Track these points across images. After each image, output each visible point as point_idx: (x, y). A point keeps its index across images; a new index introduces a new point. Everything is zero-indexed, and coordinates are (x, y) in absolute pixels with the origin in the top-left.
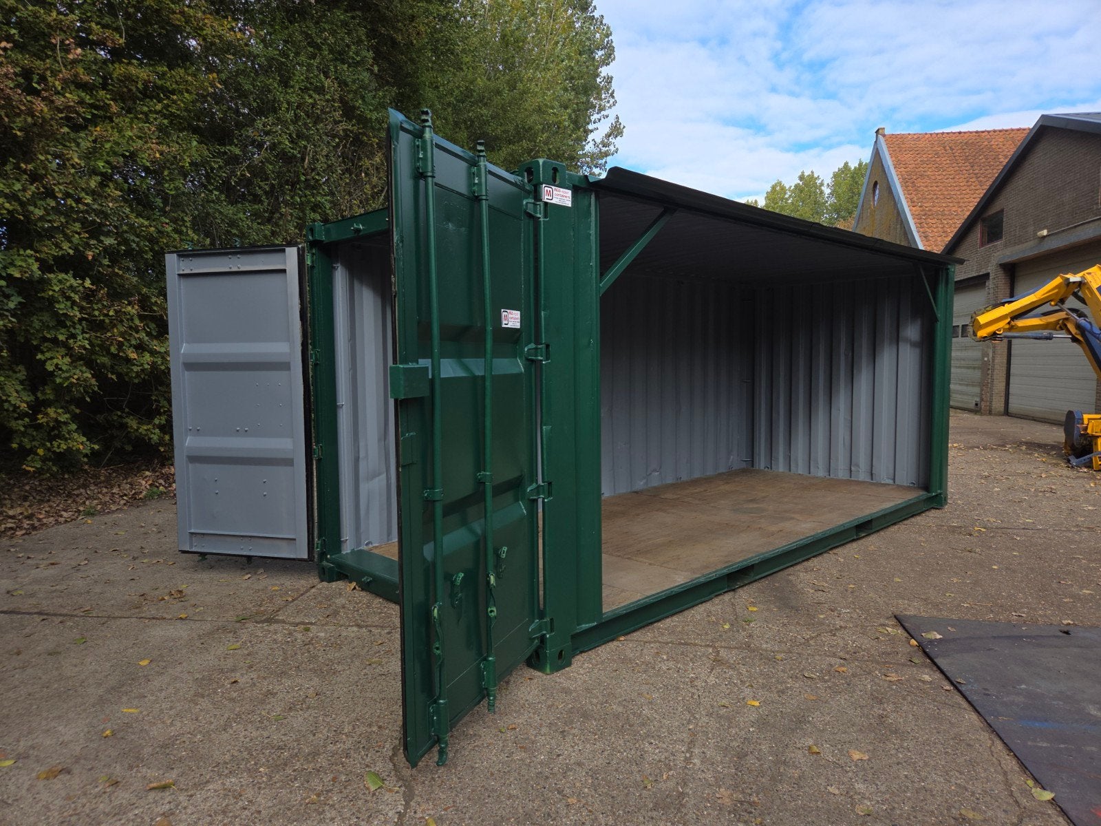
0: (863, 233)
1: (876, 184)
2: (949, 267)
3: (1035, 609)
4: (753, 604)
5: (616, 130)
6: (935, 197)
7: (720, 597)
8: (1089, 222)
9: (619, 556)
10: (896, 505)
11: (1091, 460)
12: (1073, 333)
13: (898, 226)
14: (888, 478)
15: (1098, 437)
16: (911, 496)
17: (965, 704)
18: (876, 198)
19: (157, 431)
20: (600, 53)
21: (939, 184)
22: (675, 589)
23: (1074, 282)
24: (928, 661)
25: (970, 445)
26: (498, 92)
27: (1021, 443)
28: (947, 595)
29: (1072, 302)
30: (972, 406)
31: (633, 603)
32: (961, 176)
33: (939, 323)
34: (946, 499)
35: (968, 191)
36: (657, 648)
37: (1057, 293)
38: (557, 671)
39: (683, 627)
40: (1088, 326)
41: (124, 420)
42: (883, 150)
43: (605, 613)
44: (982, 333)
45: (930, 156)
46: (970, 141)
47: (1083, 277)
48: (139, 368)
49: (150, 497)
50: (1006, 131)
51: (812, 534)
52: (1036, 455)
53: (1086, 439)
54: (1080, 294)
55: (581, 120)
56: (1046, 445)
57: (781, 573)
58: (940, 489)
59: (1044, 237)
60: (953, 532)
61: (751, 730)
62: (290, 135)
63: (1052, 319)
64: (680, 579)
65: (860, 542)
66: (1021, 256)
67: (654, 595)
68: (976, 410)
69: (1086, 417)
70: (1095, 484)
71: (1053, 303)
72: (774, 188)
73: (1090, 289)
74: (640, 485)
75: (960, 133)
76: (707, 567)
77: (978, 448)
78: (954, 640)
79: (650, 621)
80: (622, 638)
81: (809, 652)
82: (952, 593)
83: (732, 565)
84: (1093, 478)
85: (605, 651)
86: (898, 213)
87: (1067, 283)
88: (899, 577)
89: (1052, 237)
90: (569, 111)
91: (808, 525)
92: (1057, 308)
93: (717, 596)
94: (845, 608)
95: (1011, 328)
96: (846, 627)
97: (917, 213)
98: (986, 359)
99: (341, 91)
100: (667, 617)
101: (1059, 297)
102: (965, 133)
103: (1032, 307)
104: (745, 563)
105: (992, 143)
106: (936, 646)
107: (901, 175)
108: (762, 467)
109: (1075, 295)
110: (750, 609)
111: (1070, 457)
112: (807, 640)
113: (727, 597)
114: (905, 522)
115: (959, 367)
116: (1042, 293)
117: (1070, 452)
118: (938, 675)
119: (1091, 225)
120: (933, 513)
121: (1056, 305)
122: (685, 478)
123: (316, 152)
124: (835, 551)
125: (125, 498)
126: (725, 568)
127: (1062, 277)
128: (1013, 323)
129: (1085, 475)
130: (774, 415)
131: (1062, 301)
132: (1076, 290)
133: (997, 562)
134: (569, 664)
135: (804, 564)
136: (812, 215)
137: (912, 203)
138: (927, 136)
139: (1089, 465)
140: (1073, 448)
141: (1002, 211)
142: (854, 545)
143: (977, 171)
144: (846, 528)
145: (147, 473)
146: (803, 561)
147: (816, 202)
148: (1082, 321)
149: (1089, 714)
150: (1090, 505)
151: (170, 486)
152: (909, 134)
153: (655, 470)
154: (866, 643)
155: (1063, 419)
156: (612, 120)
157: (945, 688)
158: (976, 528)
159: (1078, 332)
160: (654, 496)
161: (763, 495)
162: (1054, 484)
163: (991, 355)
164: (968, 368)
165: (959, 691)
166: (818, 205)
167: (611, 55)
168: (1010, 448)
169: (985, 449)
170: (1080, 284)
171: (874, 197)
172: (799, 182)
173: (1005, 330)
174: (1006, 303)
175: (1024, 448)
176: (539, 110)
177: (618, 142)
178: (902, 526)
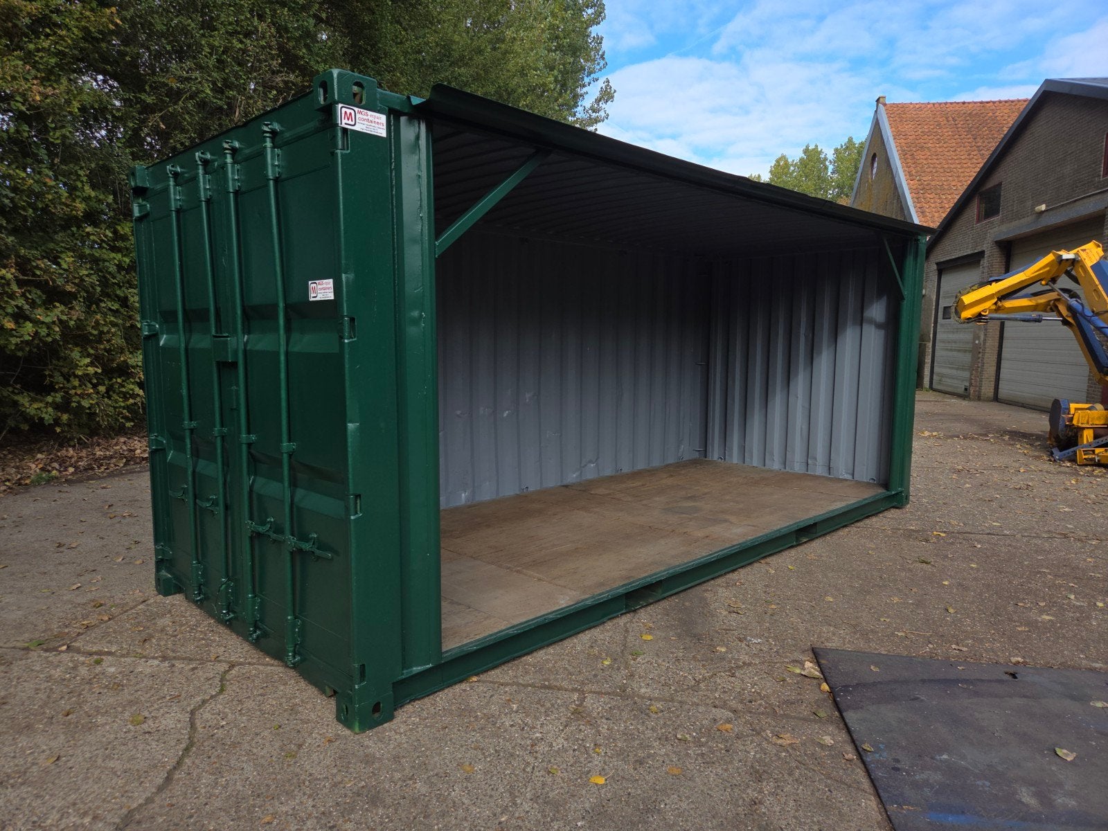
0: (861, 208)
1: (874, 156)
2: (920, 237)
3: (981, 641)
4: (650, 630)
5: (607, 95)
6: (934, 171)
7: (615, 621)
8: (1090, 196)
9: (509, 568)
10: (847, 506)
11: (1075, 453)
12: (1064, 315)
13: (895, 201)
14: (847, 473)
15: (1084, 428)
16: (868, 494)
17: (866, 784)
18: (875, 171)
19: (50, 410)
20: (590, 11)
21: (940, 157)
22: (551, 616)
23: (1067, 260)
24: (837, 713)
25: (950, 434)
26: (480, 51)
27: (1006, 432)
28: (882, 620)
29: (1064, 282)
30: (961, 391)
31: (491, 635)
32: (962, 148)
33: (905, 302)
34: (907, 497)
35: (969, 164)
36: (511, 694)
37: (1048, 271)
38: (371, 728)
39: (556, 662)
40: (1079, 308)
41: (16, 398)
42: (883, 121)
43: (447, 652)
44: (966, 314)
45: (932, 127)
46: (974, 112)
47: (1077, 254)
48: (18, 340)
49: (37, 483)
50: (1012, 101)
51: (741, 541)
52: (1018, 446)
53: (1071, 431)
54: (1073, 273)
55: (570, 83)
56: (1032, 435)
57: (697, 588)
58: (902, 486)
59: (1042, 212)
60: (910, 536)
61: (579, 824)
62: (214, 83)
63: (1042, 300)
64: (564, 600)
65: (800, 549)
66: (1018, 232)
67: (521, 624)
68: (964, 396)
69: (1073, 406)
70: (1077, 481)
71: (1043, 282)
72: (778, 161)
73: (1084, 267)
74: (572, 477)
75: (964, 103)
76: (602, 584)
77: (958, 437)
78: (874, 684)
79: (516, 655)
80: (475, 679)
81: (695, 700)
82: (887, 617)
83: (633, 582)
84: (1076, 474)
85: (443, 699)
86: (896, 188)
87: (1060, 260)
88: (832, 596)
89: (1051, 213)
90: (556, 72)
91: (739, 530)
92: (1048, 288)
93: (610, 619)
94: (756, 636)
95: (998, 309)
96: (750, 664)
97: (914, 187)
98: (977, 342)
99: (279, 37)
100: (541, 648)
101: (1051, 275)
102: (969, 103)
103: (1021, 286)
104: (649, 579)
105: (997, 114)
106: (850, 693)
107: (900, 146)
108: (716, 457)
109: (1068, 273)
110: (645, 637)
111: (1053, 450)
112: (698, 682)
113: (623, 621)
114: (858, 524)
115: (951, 350)
116: (1033, 271)
117: (1054, 444)
118: (843, 736)
119: (1092, 199)
120: (893, 513)
121: (1047, 284)
122: (626, 469)
123: (248, 104)
124: (768, 560)
125: (7, 483)
126: (623, 586)
127: (1054, 254)
128: (1000, 304)
129: (1067, 470)
130: (729, 401)
131: (1054, 280)
132: (1069, 269)
133: (950, 576)
134: (390, 718)
135: (728, 576)
136: (815, 190)
137: (910, 176)
138: (929, 106)
139: (1073, 460)
140: (1057, 438)
141: (1000, 184)
142: (793, 552)
143: (979, 144)
144: (782, 534)
145: (39, 456)
146: (729, 572)
147: (819, 177)
148: (1073, 302)
149: (1020, 802)
150: (1068, 506)
151: (66, 470)
152: (911, 104)
153: (591, 462)
154: (769, 687)
155: (1050, 405)
156: (601, 84)
157: (846, 757)
158: (935, 533)
159: (1070, 314)
160: (584, 491)
161: (706, 491)
162: (1032, 480)
163: (982, 337)
164: (959, 351)
165: (863, 762)
166: (821, 179)
167: (601, 13)
168: (992, 438)
169: (965, 438)
170: (1074, 262)
171: (872, 170)
172: (803, 155)
173: (991, 311)
174: (993, 281)
175: (1007, 438)
176: (522, 72)
177: (607, 107)
178: (853, 529)
